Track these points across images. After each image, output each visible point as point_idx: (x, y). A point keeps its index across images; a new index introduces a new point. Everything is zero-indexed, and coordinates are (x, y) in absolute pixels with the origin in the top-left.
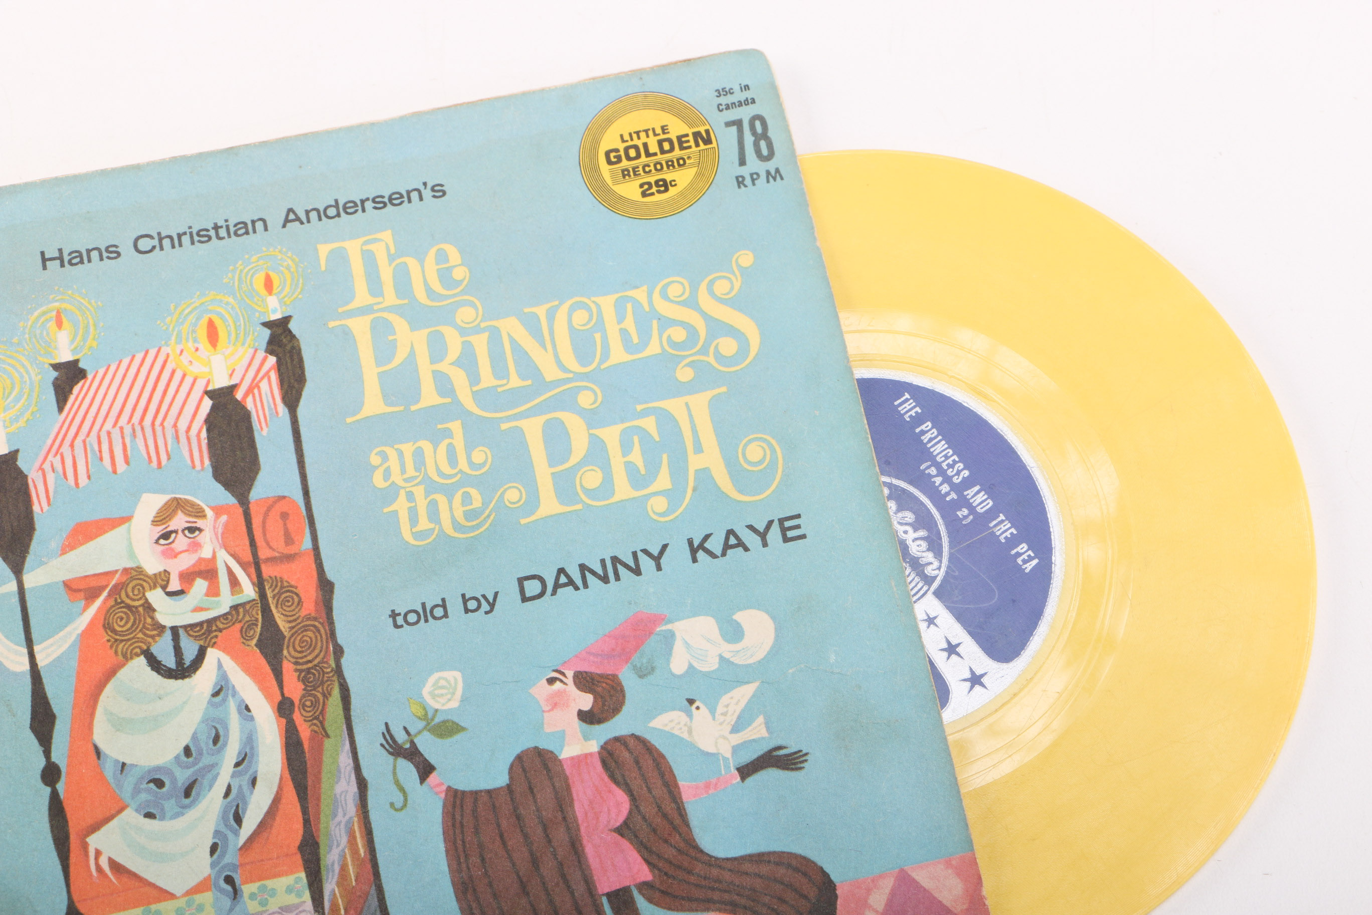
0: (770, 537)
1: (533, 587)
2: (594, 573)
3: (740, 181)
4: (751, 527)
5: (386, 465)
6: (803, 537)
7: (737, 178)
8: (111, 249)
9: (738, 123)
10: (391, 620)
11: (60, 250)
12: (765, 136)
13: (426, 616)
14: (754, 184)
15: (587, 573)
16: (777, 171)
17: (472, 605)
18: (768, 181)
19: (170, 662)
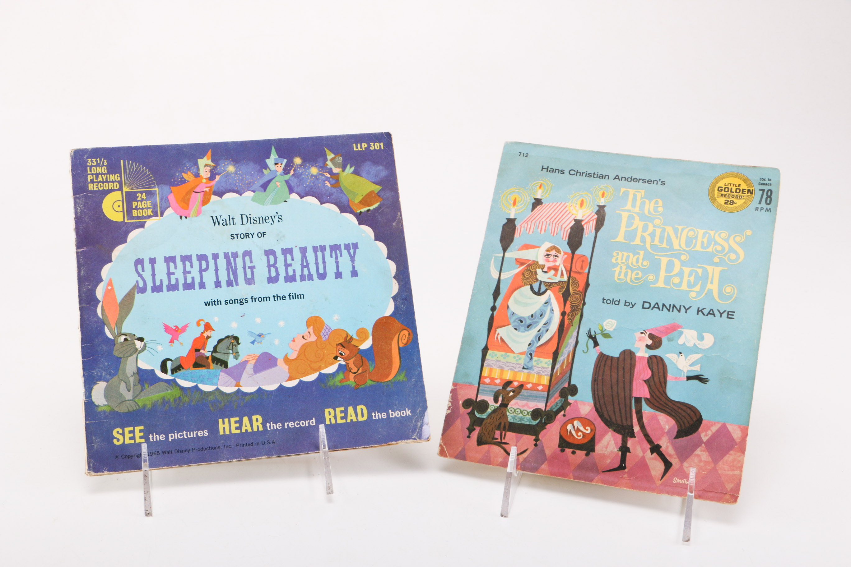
0: (723, 315)
1: (647, 305)
2: (666, 307)
3: (757, 209)
4: (719, 311)
5: (617, 257)
6: (733, 318)
7: (756, 207)
8: (562, 171)
9: (763, 190)
10: (602, 300)
11: (548, 167)
12: (770, 197)
13: (613, 303)
14: (761, 211)
15: (664, 307)
16: (770, 209)
17: (627, 304)
18: (766, 211)
19: (536, 290)
